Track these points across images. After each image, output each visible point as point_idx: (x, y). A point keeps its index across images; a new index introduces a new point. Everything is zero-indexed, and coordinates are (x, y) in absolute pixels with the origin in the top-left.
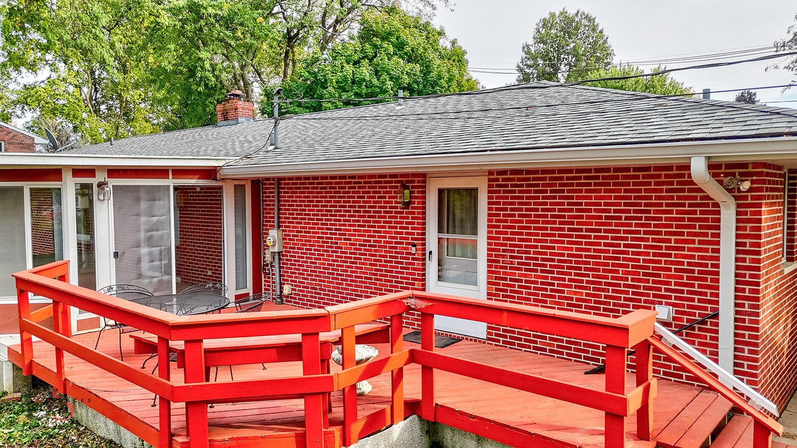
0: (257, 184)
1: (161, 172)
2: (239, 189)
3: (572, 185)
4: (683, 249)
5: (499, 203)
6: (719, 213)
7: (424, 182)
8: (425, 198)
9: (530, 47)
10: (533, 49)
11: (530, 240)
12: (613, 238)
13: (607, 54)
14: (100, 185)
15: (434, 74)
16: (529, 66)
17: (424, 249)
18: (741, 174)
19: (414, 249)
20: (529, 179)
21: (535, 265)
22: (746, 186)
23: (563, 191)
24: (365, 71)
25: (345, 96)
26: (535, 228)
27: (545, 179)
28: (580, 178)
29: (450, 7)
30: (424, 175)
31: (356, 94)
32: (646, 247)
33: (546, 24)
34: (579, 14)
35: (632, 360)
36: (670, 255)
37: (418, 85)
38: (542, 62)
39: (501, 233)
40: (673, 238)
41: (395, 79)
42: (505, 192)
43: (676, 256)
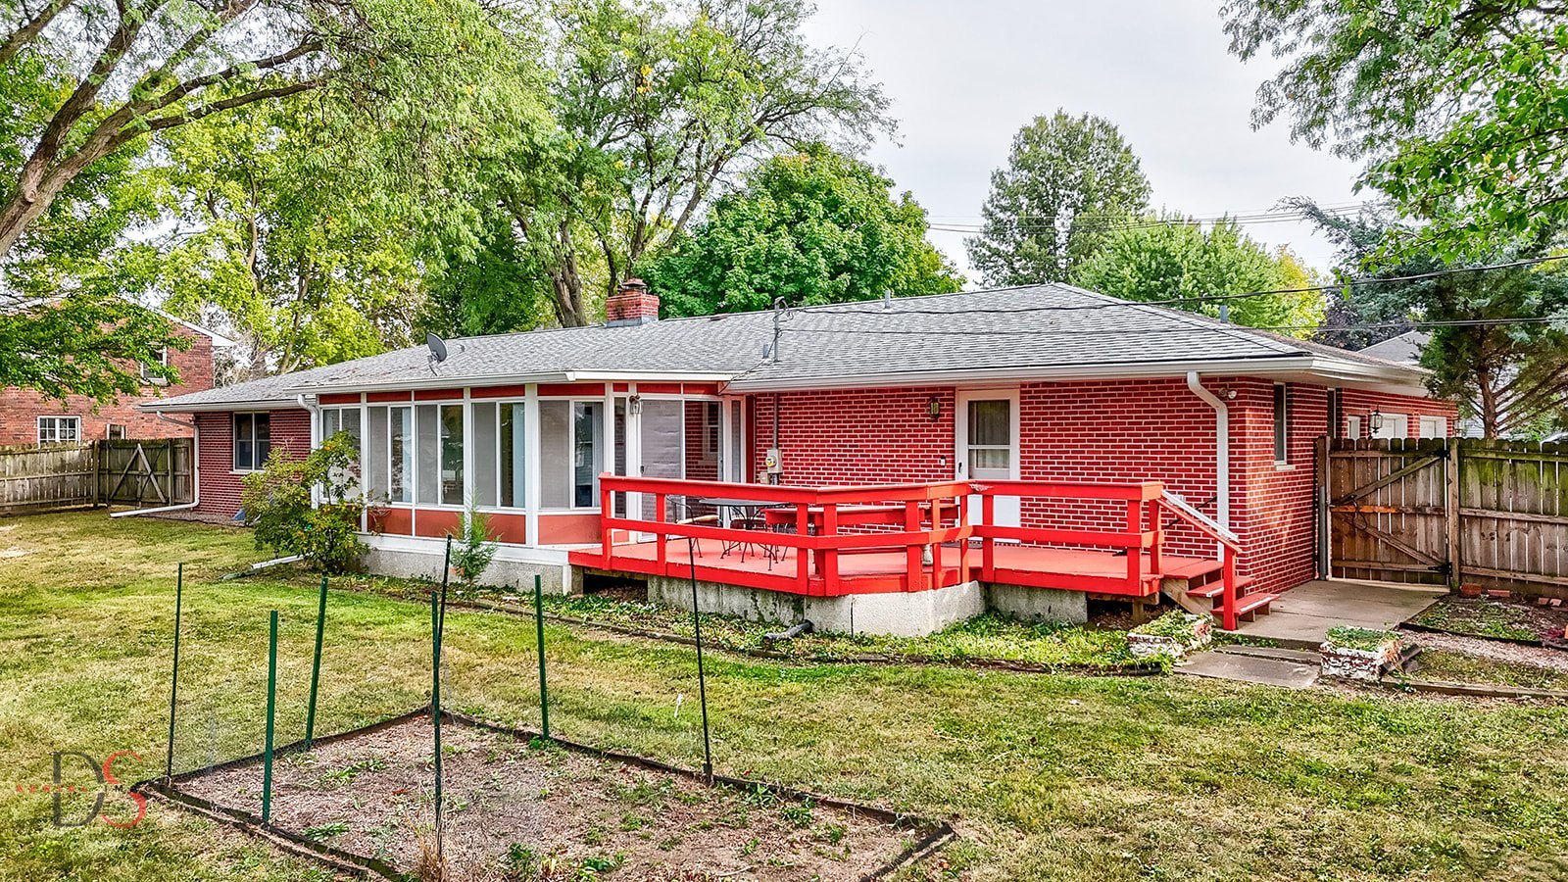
0: (751, 399)
1: (672, 387)
2: (736, 404)
3: (1099, 395)
4: (1190, 447)
5: (1032, 414)
6: (1215, 416)
7: (954, 394)
8: (954, 410)
9: (1006, 176)
10: (1009, 178)
11: (1061, 447)
12: (1135, 441)
13: (1140, 189)
14: (632, 400)
15: (884, 246)
16: (1004, 209)
17: (953, 462)
18: (1231, 386)
19: (943, 461)
20: (1060, 391)
21: (1066, 468)
22: (1233, 394)
23: (1091, 401)
24: (786, 244)
25: (757, 279)
26: (1067, 435)
27: (1075, 391)
28: (1105, 390)
29: (897, 140)
30: (953, 388)
31: (774, 277)
32: (1162, 447)
33: (1031, 136)
34: (1088, 121)
35: (1145, 515)
36: (1181, 453)
37: (860, 263)
38: (1026, 201)
39: (1034, 441)
40: (1183, 438)
41: (829, 255)
42: (1037, 403)
43: (1186, 453)
